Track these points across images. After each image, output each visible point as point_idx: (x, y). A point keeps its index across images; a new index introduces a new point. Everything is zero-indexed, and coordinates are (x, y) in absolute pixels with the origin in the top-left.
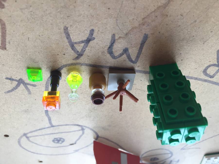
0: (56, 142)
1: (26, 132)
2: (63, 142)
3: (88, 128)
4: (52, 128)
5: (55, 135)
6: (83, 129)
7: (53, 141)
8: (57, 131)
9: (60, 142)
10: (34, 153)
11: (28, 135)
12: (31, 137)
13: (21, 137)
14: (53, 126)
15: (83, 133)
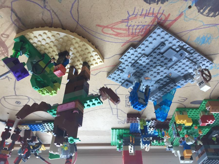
0: (17, 103)
1: (4, 96)
2: (20, 103)
3: (31, 99)
4: (16, 96)
5: (17, 99)
6: (29, 99)
7: (16, 102)
8: (18, 98)
9: (19, 103)
10: (6, 107)
11: (5, 98)
12: (6, 99)
13: (2, 98)
14: (16, 95)
15: (29, 101)
